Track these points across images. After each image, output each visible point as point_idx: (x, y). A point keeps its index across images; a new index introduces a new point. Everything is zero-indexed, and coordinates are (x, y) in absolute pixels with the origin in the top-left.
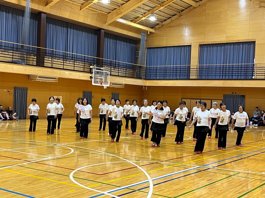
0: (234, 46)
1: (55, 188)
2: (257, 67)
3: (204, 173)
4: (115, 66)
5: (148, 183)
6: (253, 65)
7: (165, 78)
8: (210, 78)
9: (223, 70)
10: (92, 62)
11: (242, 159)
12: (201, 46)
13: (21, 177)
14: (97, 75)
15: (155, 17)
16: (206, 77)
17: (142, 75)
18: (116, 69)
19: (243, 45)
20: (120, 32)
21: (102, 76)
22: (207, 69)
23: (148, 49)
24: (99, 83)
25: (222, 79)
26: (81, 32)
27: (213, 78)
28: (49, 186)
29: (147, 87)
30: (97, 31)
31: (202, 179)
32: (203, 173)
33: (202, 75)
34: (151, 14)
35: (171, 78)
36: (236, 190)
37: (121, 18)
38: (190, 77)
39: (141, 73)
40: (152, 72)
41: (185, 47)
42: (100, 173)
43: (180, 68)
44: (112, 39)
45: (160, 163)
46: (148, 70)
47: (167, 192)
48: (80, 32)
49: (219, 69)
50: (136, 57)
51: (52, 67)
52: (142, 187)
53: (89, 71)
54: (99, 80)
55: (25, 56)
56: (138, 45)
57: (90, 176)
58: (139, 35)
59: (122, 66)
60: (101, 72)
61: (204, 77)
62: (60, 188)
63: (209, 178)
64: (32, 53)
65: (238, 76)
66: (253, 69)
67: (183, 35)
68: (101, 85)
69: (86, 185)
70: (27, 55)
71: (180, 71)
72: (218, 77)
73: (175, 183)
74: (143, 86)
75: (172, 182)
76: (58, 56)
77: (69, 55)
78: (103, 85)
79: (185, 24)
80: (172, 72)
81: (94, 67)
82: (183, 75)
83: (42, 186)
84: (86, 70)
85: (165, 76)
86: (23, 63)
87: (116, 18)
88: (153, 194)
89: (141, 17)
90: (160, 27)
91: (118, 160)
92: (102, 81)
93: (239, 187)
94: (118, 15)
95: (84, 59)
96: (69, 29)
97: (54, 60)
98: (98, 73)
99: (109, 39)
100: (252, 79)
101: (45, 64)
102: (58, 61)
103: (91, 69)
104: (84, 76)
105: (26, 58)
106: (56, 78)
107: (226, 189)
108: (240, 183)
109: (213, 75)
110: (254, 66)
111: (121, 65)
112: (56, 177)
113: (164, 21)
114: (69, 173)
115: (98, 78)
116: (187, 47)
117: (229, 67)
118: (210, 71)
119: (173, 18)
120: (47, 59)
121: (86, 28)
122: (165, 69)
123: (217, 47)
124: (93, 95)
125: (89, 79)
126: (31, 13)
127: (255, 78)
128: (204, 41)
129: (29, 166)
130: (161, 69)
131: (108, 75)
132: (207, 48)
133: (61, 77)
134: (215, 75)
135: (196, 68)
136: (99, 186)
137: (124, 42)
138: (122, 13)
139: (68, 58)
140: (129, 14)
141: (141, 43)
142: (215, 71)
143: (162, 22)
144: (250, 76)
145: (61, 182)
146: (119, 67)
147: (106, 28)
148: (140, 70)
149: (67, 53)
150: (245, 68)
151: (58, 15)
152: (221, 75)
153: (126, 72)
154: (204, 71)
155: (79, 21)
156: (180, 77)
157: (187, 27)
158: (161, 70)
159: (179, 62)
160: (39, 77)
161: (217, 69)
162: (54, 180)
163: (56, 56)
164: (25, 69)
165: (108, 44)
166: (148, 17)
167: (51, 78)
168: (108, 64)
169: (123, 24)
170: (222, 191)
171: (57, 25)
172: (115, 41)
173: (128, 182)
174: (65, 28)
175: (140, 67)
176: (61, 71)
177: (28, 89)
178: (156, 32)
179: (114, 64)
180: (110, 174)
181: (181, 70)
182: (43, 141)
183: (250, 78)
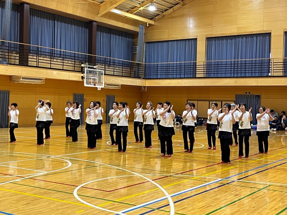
0: (246, 38)
1: (59, 208)
2: (274, 63)
3: (229, 187)
4: (110, 64)
5: (166, 200)
6: (268, 60)
7: (168, 77)
8: (220, 76)
9: (234, 66)
10: (83, 59)
11: (268, 169)
12: (209, 39)
13: (16, 196)
14: (90, 75)
15: (155, 6)
16: (214, 75)
17: (141, 73)
18: (110, 68)
19: (257, 38)
20: (115, 25)
21: (95, 76)
22: (216, 66)
23: (147, 44)
24: (92, 84)
25: (234, 77)
26: (70, 25)
27: (223, 76)
28: (52, 206)
29: (146, 88)
30: (88, 24)
31: (228, 193)
32: (227, 186)
33: (210, 72)
34: (150, 3)
35: (175, 76)
36: (271, 206)
37: (116, 8)
38: (196, 75)
39: (139, 71)
40: (152, 70)
41: (189, 41)
42: (108, 190)
43: (185, 65)
44: (106, 33)
45: (175, 176)
46: (148, 68)
47: (191, 211)
48: (68, 25)
49: (230, 65)
50: (134, 53)
51: (38, 66)
52: (161, 206)
53: (81, 71)
54: (92, 81)
55: (7, 54)
56: (134, 40)
57: (98, 193)
58: (137, 28)
59: (118, 64)
60: (94, 71)
61: (212, 75)
62: (66, 208)
63: (236, 192)
64: (14, 51)
65: (252, 73)
66: (269, 65)
67: (187, 27)
68: (95, 86)
69: (95, 204)
70: (8, 53)
71: (185, 69)
72: (229, 75)
73: (198, 200)
74: (142, 86)
75: (194, 198)
76: (44, 53)
77: (57, 52)
78: (96, 86)
79: (189, 15)
80: (176, 69)
81: (85, 65)
82: (188, 73)
83: (43, 207)
84: (76, 69)
85: (167, 75)
86: (5, 62)
87: (110, 8)
88: (175, 213)
89: (138, 6)
90: (160, 18)
91: (126, 174)
92: (95, 81)
93: (274, 203)
94: (113, 5)
95: (75, 57)
96: (56, 22)
97: (40, 58)
98: (90, 72)
99: (101, 33)
100: (268, 76)
101: (29, 63)
102: (44, 59)
103: (82, 68)
104: (75, 77)
105: (7, 57)
106: (42, 79)
107: (259, 206)
108: (273, 198)
109: (223, 72)
110: (270, 61)
111: (116, 62)
112: (58, 195)
113: (165, 11)
114: (73, 190)
115: (91, 79)
116: (192, 40)
117: (241, 63)
118: (220, 68)
119: (176, 7)
120: (31, 57)
121: (75, 21)
122: (168, 66)
123: (227, 40)
124: (84, 98)
125: (81, 80)
126: (13, 4)
127: (272, 75)
128: (212, 33)
129: (23, 183)
130: (162, 66)
131: (102, 74)
132: (216, 41)
133: (48, 77)
134: (225, 72)
135: (204, 65)
136: (111, 205)
137: (119, 36)
138: (117, 3)
139: (56, 55)
140: (125, 4)
141: (139, 37)
142: (225, 68)
143: (163, 12)
144: (266, 73)
145: (64, 201)
146: (114, 65)
147: (98, 21)
148: (138, 68)
149: (54, 50)
150: (260, 64)
151: (44, 6)
152: (232, 72)
153: (122, 70)
154: (212, 68)
155: (68, 12)
156: (184, 76)
157: (191, 17)
158: (162, 68)
159: (183, 59)
160: (23, 78)
161: (227, 65)
162: (56, 198)
163: (41, 53)
164: (7, 69)
165: (101, 38)
166: (147, 7)
167: (37, 79)
168: (102, 62)
169: (118, 15)
170: (255, 207)
171: (42, 18)
172: (109, 35)
173: (143, 200)
174: (51, 20)
175: (139, 65)
176: (48, 71)
177: (11, 92)
178: (156, 24)
179: (108, 62)
180: (120, 190)
181: (186, 67)
182: (34, 153)
183: (265, 75)
